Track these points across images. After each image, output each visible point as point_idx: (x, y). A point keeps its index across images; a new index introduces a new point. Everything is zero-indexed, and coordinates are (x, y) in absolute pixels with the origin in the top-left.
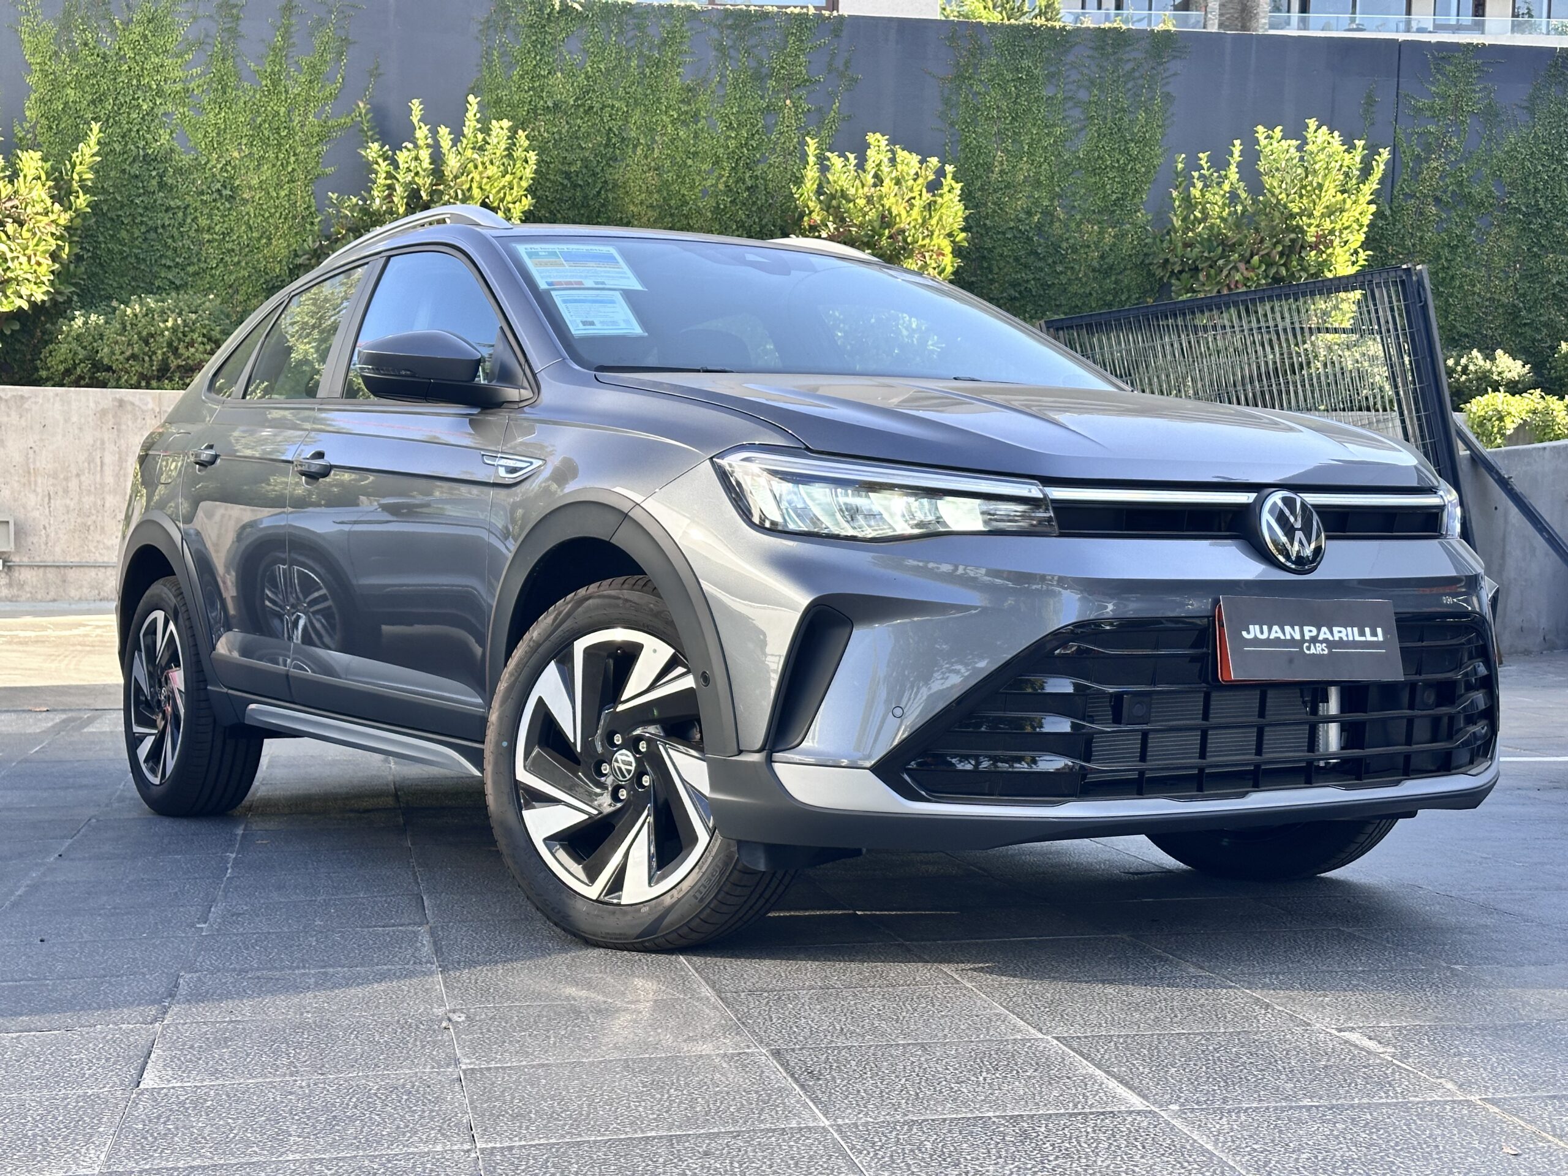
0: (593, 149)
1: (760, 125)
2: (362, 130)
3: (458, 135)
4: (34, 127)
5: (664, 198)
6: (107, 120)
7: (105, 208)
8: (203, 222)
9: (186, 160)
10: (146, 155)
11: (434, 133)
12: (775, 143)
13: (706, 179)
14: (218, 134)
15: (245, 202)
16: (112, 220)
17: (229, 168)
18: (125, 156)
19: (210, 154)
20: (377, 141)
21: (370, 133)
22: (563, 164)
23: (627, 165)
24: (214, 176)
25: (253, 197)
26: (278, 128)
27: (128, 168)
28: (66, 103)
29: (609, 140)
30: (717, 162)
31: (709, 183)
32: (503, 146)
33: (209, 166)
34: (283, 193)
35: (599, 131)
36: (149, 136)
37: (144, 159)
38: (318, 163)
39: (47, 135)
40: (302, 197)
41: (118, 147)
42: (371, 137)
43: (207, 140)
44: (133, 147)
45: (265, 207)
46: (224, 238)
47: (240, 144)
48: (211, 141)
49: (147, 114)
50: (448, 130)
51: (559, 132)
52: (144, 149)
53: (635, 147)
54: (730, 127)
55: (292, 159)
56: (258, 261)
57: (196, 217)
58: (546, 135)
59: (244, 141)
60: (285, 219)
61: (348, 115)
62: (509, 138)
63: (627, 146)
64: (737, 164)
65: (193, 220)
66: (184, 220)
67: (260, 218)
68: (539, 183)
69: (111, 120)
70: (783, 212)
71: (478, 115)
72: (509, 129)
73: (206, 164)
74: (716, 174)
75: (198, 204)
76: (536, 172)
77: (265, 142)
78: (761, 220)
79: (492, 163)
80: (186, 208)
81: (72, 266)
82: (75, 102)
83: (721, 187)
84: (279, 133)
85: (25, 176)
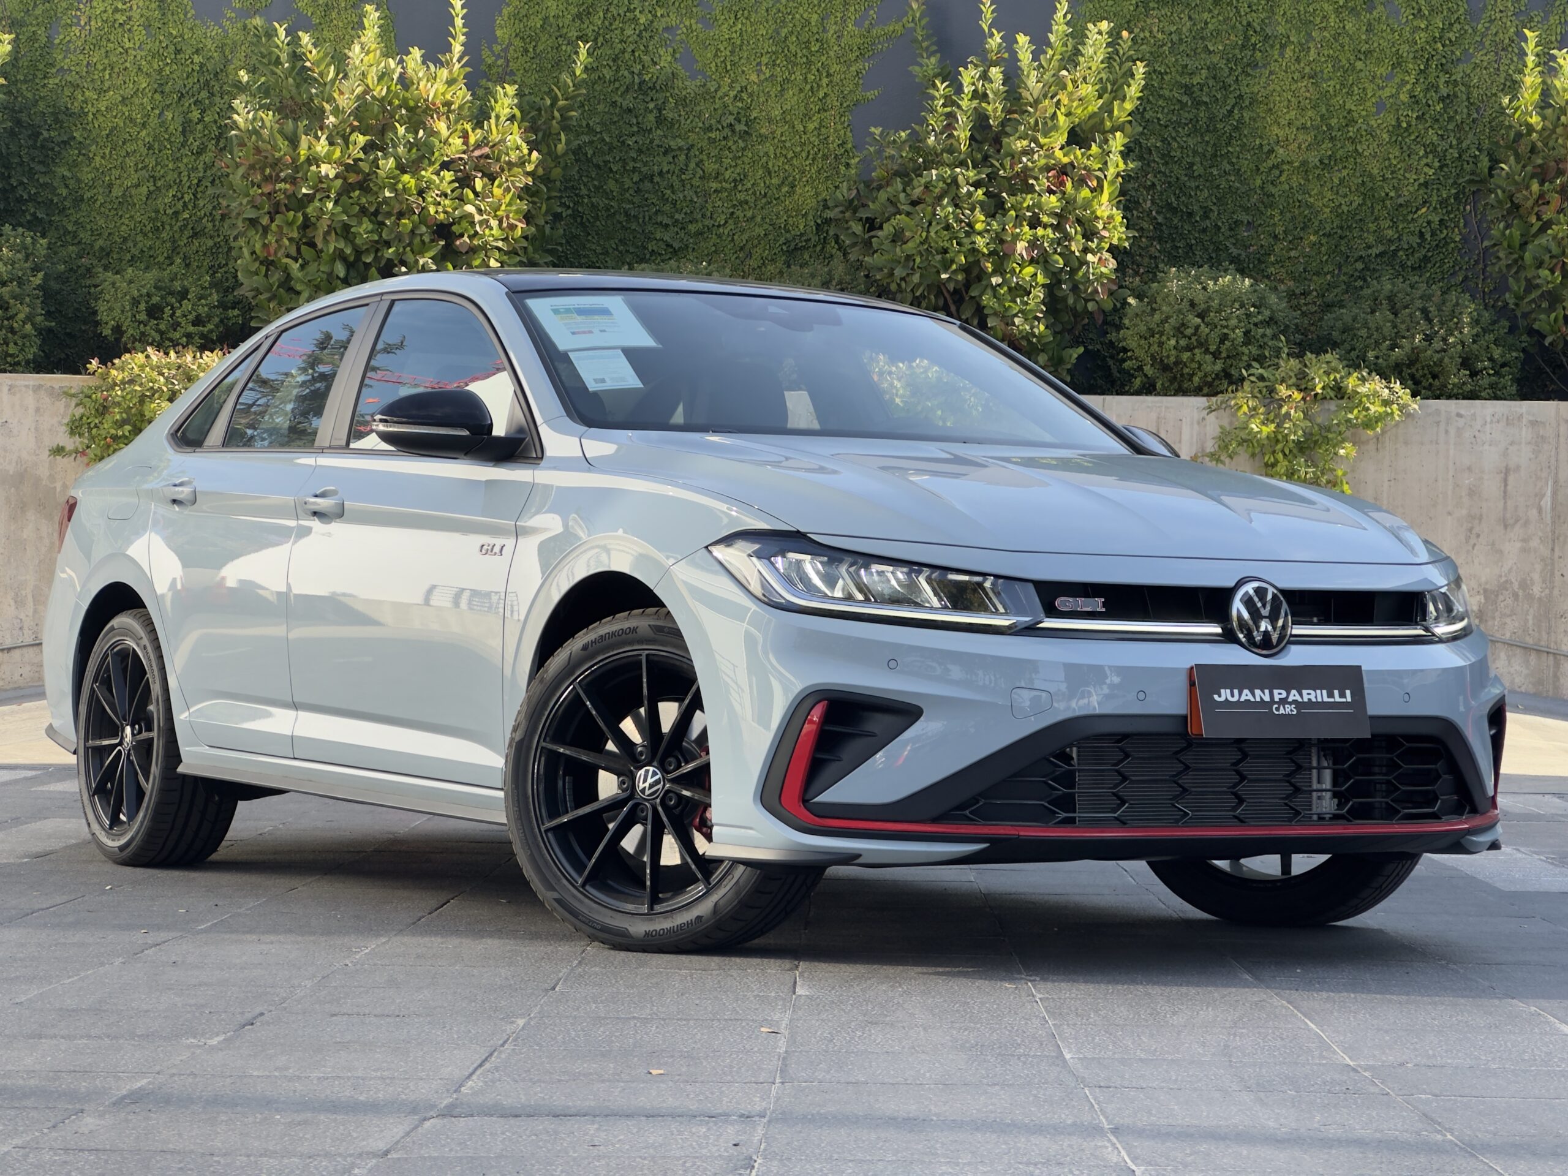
0: (1223, 53)
1: (1462, 11)
2: (916, 40)
3: (1040, 44)
4: (505, 50)
5: (1322, 116)
6: (595, 40)
7: (590, 152)
8: (710, 166)
9: (691, 86)
10: (642, 82)
11: (1010, 41)
12: (1483, 35)
13: (1383, 88)
14: (732, 52)
15: (763, 138)
16: (598, 167)
17: (744, 96)
18: (617, 85)
19: (721, 78)
20: (933, 53)
21: (925, 44)
22: (1182, 74)
23: (1271, 73)
24: (725, 106)
25: (773, 133)
26: (808, 42)
27: (619, 100)
28: (546, 19)
29: (1247, 38)
30: (1399, 64)
31: (1387, 92)
32: (1101, 56)
33: (720, 94)
34: (811, 126)
35: (1234, 27)
36: (646, 58)
37: (640, 88)
38: (857, 85)
39: (522, 60)
40: (836, 131)
41: (608, 74)
42: (927, 49)
43: (718, 61)
44: (626, 73)
45: (788, 144)
46: (735, 186)
47: (759, 64)
48: (724, 62)
49: (645, 30)
50: (1028, 38)
51: (1178, 31)
52: (640, 74)
53: (1283, 47)
54: (1418, 14)
55: (825, 81)
56: (777, 215)
57: (702, 161)
58: (1160, 36)
59: (765, 60)
60: (814, 159)
61: (899, 20)
62: (1109, 45)
63: (1272, 47)
64: (1427, 66)
65: (697, 165)
66: (687, 166)
67: (782, 159)
68: (1149, 101)
69: (600, 39)
70: (1492, 129)
71: (1069, 16)
72: (1110, 33)
73: (716, 91)
74: (1397, 80)
75: (705, 144)
76: (1145, 88)
77: (791, 60)
78: (1460, 141)
79: (1085, 79)
80: (689, 149)
81: (547, 228)
82: (556, 17)
83: (1404, 97)
84: (808, 48)
85: (498, 117)
